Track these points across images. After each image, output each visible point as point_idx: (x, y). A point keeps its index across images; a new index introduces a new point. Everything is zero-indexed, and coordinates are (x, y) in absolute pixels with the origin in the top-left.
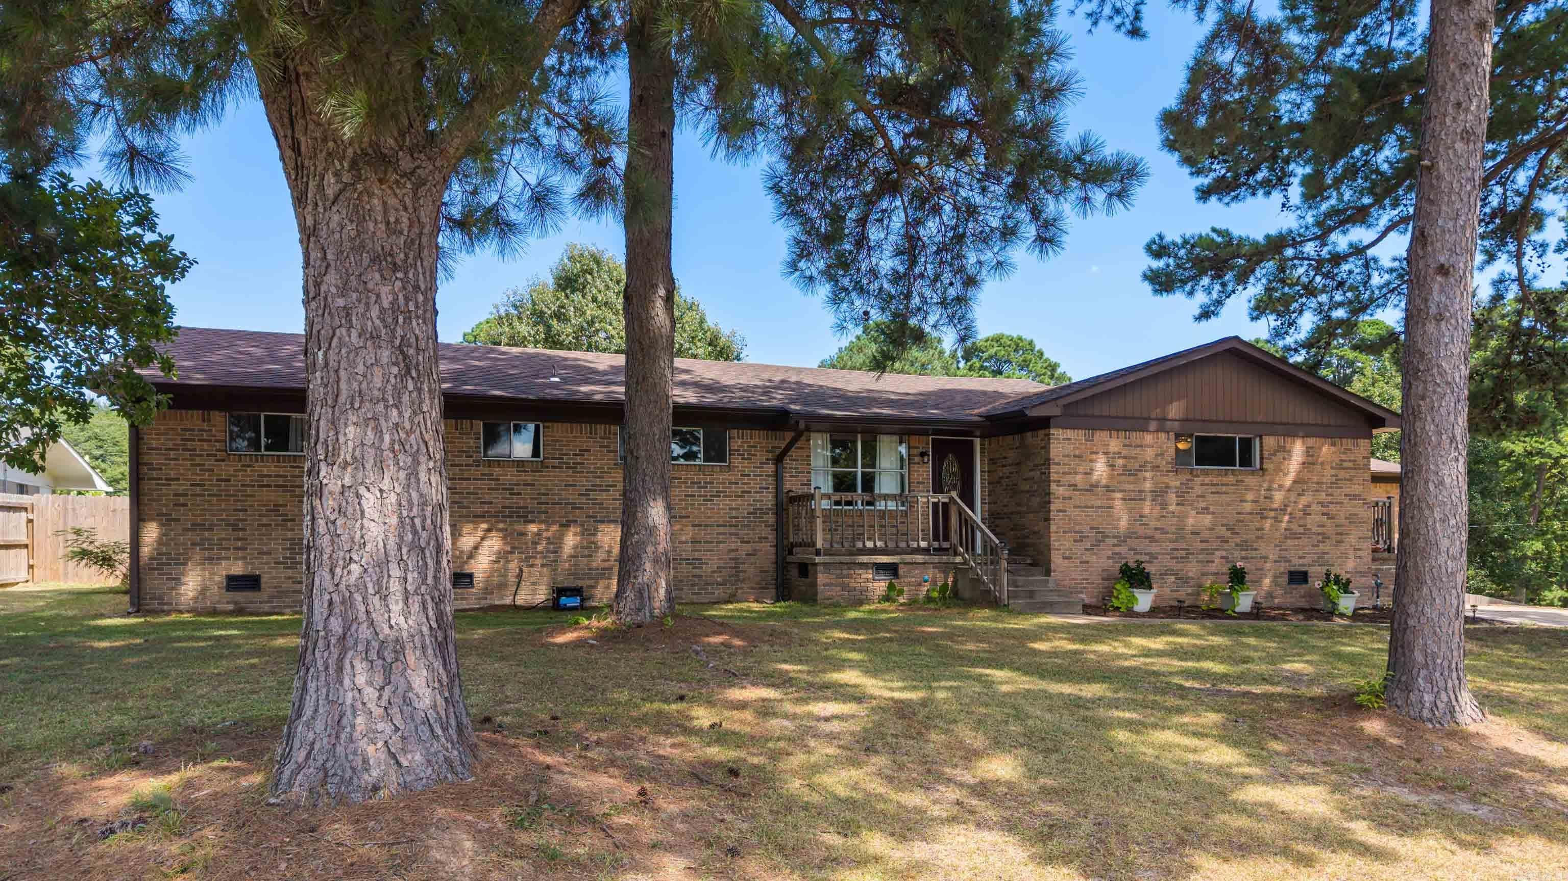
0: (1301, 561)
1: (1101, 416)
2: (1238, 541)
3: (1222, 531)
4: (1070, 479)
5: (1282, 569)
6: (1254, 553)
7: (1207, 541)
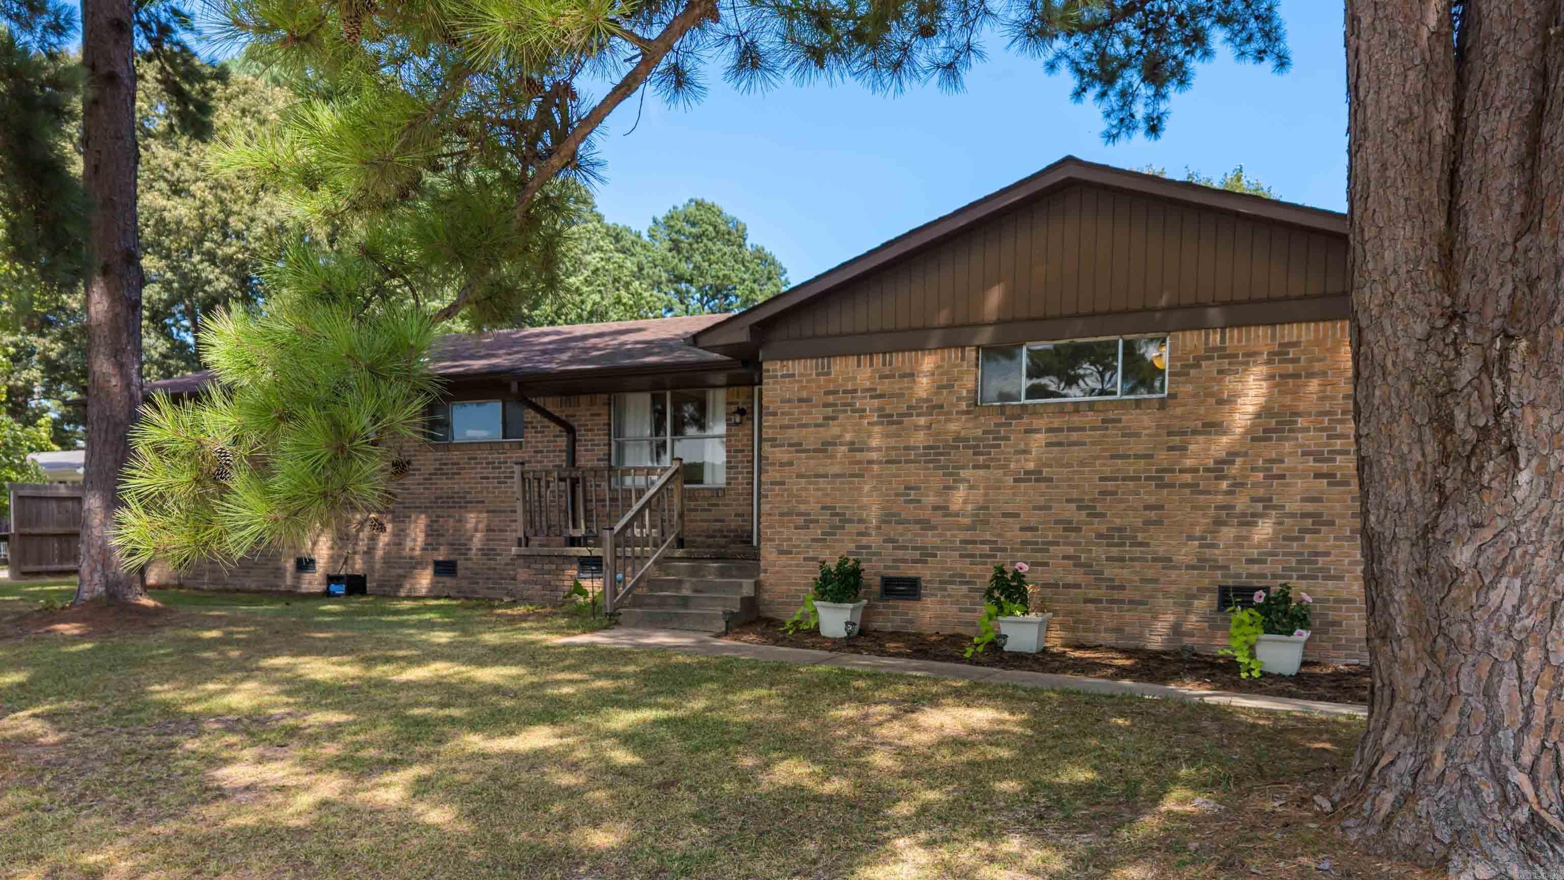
0: (1255, 568)
1: (841, 335)
2: (1103, 528)
3: (1070, 512)
4: (793, 435)
5: (1206, 582)
6: (1137, 551)
7: (1035, 529)
